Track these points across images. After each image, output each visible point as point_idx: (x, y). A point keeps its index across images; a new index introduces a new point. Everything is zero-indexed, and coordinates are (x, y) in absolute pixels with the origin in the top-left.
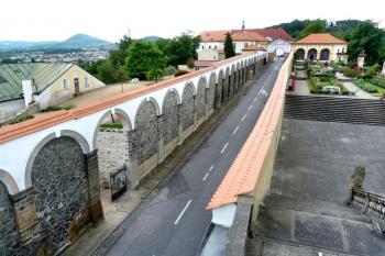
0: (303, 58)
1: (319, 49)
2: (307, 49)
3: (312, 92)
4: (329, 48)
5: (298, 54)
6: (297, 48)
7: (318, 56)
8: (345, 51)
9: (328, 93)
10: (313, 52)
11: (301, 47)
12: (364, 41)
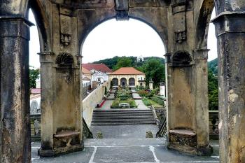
0: (117, 84)
1: (128, 78)
2: (119, 78)
3: (111, 107)
4: (134, 77)
5: (114, 82)
6: (112, 77)
7: (128, 83)
8: (143, 79)
9: (121, 107)
10: (123, 80)
11: (115, 77)
12: (152, 72)
